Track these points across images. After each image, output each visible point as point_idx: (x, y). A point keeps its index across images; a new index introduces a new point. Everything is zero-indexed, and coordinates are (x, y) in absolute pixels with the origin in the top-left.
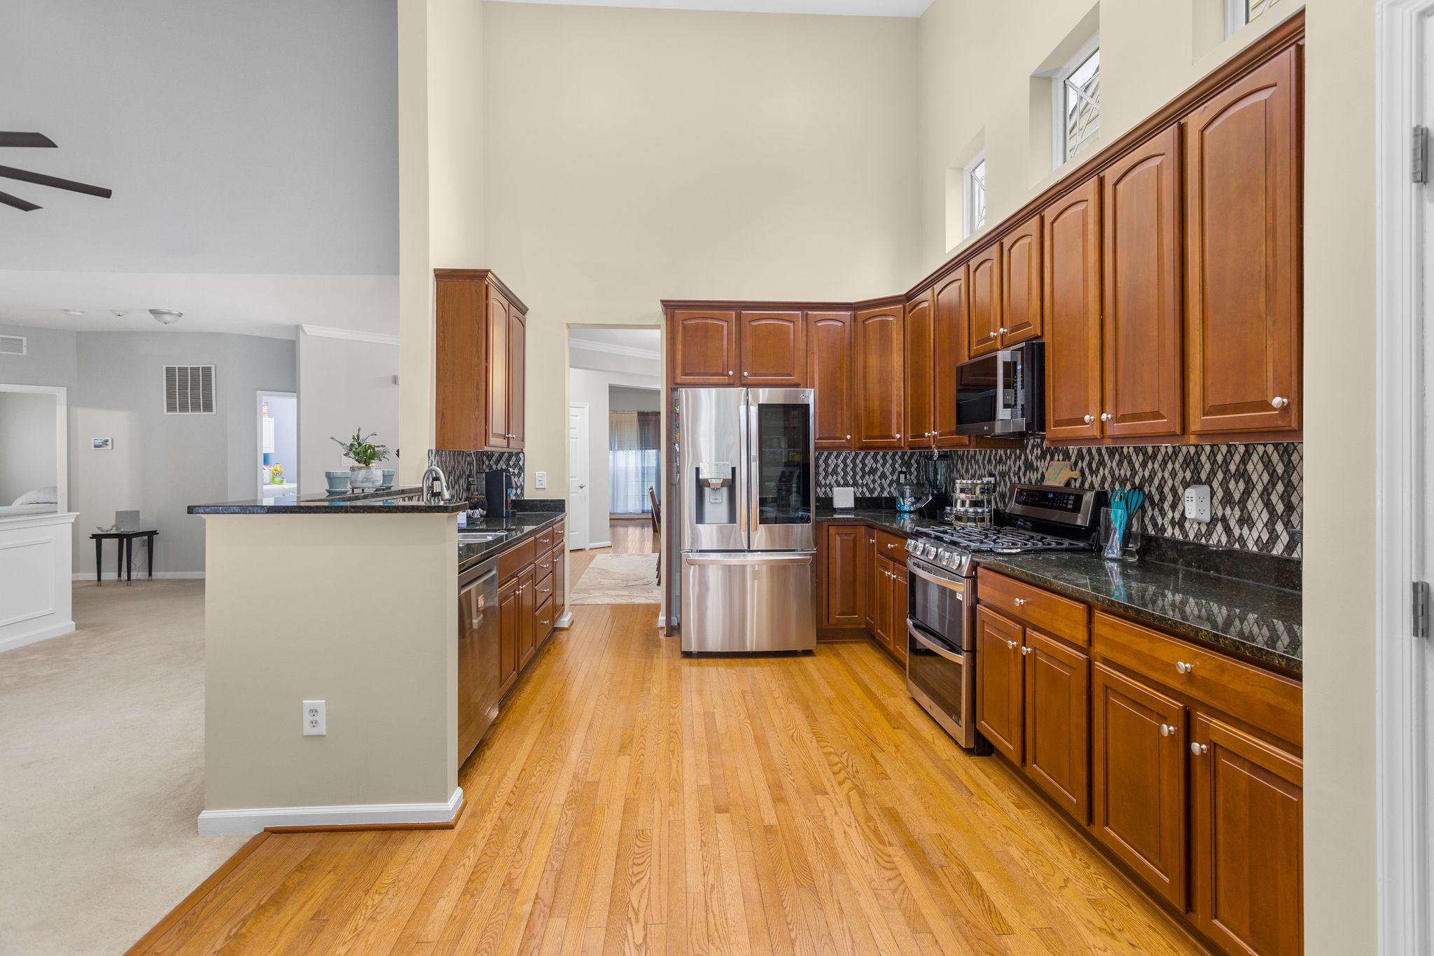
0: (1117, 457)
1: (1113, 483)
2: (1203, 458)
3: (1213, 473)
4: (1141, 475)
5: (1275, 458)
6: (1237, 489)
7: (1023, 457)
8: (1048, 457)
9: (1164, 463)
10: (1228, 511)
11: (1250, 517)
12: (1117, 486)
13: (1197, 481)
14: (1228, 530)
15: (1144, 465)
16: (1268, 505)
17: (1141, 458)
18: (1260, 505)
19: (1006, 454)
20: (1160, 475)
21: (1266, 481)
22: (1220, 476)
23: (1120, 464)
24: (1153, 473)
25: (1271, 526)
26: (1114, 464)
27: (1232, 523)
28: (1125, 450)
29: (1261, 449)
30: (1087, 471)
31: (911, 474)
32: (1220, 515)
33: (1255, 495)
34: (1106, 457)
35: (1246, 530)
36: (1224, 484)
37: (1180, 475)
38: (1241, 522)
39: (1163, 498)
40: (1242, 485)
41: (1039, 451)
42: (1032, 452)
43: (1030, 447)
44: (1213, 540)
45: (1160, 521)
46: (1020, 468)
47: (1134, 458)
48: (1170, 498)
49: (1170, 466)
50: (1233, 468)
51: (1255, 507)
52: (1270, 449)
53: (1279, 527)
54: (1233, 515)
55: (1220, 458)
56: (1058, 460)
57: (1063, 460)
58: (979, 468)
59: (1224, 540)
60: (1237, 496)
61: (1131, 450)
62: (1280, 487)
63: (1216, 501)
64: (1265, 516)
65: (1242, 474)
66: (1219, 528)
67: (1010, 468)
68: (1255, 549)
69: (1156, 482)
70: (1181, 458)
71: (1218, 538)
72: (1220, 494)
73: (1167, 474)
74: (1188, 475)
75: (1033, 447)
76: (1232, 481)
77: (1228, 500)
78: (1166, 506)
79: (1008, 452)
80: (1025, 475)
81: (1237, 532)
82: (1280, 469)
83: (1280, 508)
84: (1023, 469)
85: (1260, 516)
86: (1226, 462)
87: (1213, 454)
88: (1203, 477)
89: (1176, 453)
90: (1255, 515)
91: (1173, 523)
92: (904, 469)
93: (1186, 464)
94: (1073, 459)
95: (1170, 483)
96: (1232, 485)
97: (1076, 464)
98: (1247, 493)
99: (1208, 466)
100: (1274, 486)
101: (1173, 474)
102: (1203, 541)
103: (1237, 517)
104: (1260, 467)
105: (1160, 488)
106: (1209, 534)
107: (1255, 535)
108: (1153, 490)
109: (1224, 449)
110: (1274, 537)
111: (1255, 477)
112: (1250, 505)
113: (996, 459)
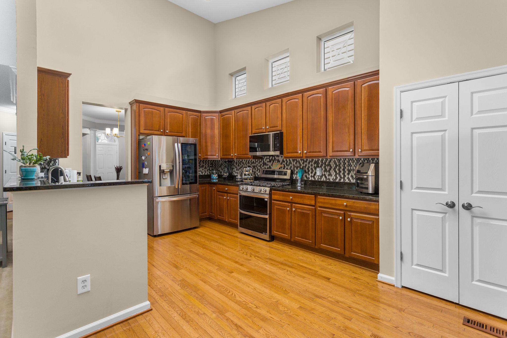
0: (295, 161)
1: (294, 168)
2: (319, 162)
3: (322, 165)
4: (302, 166)
5: (337, 161)
6: (328, 168)
7: (262, 161)
8: (272, 162)
9: (309, 163)
10: (326, 173)
11: (331, 174)
12: (295, 169)
13: (319, 167)
14: (326, 177)
15: (303, 163)
16: (335, 171)
17: (302, 161)
18: (333, 171)
19: (256, 161)
20: (308, 165)
21: (334, 166)
22: (324, 165)
23: (296, 163)
24: (306, 165)
25: (336, 175)
26: (294, 163)
27: (327, 176)
28: (298, 160)
29: (333, 160)
30: (285, 165)
31: (213, 167)
32: (324, 174)
33: (332, 169)
34: (292, 162)
35: (330, 177)
36: (325, 167)
37: (314, 165)
38: (329, 175)
39: (309, 171)
40: (329, 167)
41: (269, 160)
42: (266, 160)
43: (265, 159)
44: (322, 180)
45: (308, 176)
46: (261, 165)
47: (300, 162)
48: (311, 171)
49: (311, 163)
50: (327, 164)
51: (332, 172)
52: (335, 159)
53: (338, 176)
54: (327, 174)
55: (324, 162)
56: (276, 162)
57: (277, 162)
58: (244, 165)
59: (325, 179)
60: (328, 170)
61: (300, 160)
62: (338, 168)
63: (323, 171)
64: (334, 174)
65: (329, 165)
66: (324, 177)
67: (257, 165)
68: (332, 181)
69: (307, 167)
70: (314, 162)
71: (323, 179)
72: (324, 169)
73: (310, 165)
74: (316, 165)
75: (266, 159)
76: (327, 166)
77: (326, 170)
78: (310, 173)
79: (257, 160)
80: (263, 166)
81: (328, 178)
82: (338, 164)
83: (338, 172)
84: (262, 165)
85: (333, 173)
86: (325, 163)
87: (322, 161)
88: (320, 166)
89: (312, 160)
90: (332, 174)
91: (312, 176)
92: (211, 166)
93: (315, 163)
94: (281, 162)
95: (311, 167)
96: (327, 167)
97: (282, 163)
98: (330, 169)
99: (321, 163)
100: (336, 167)
101: (312, 165)
102: (320, 180)
103: (328, 174)
104: (333, 163)
105: (308, 169)
106: (321, 178)
107: (332, 178)
108: (306, 169)
109: (325, 160)
110: (336, 178)
111: (332, 166)
112: (331, 172)
113: (251, 162)
